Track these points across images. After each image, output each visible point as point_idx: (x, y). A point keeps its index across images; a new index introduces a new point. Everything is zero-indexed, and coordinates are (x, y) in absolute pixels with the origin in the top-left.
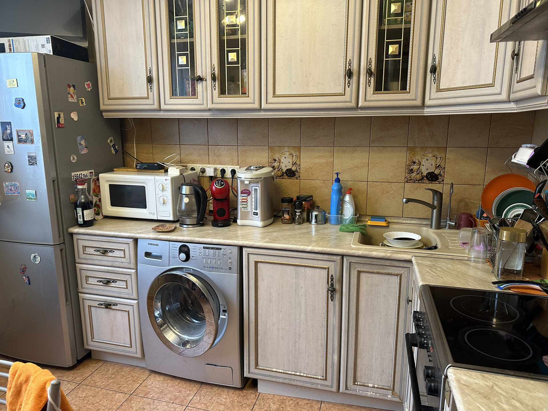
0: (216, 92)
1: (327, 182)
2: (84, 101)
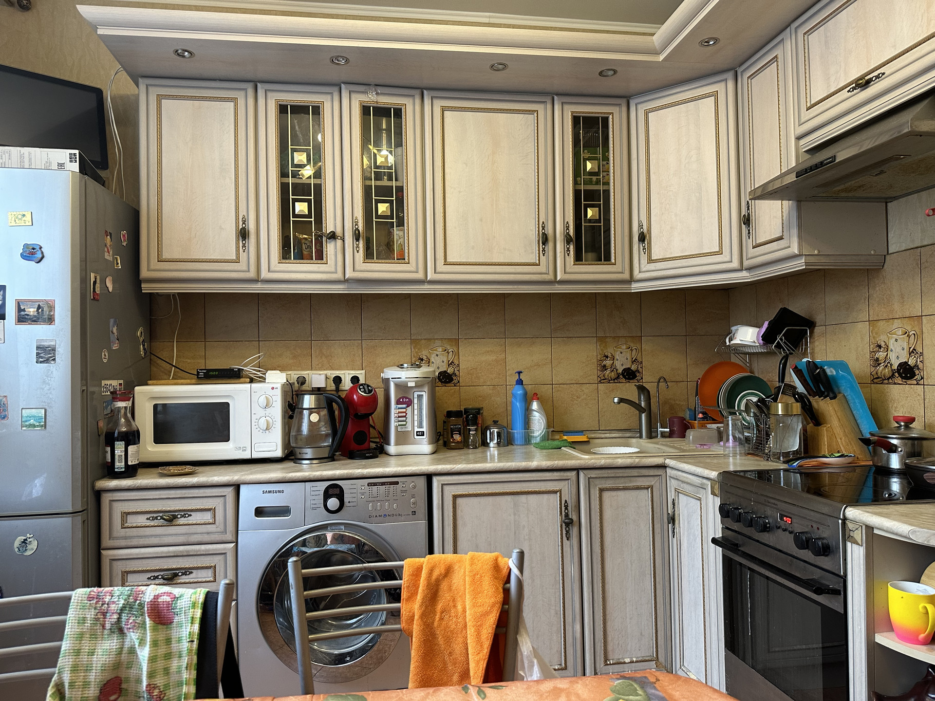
0: (360, 255)
1: (498, 388)
2: (119, 261)
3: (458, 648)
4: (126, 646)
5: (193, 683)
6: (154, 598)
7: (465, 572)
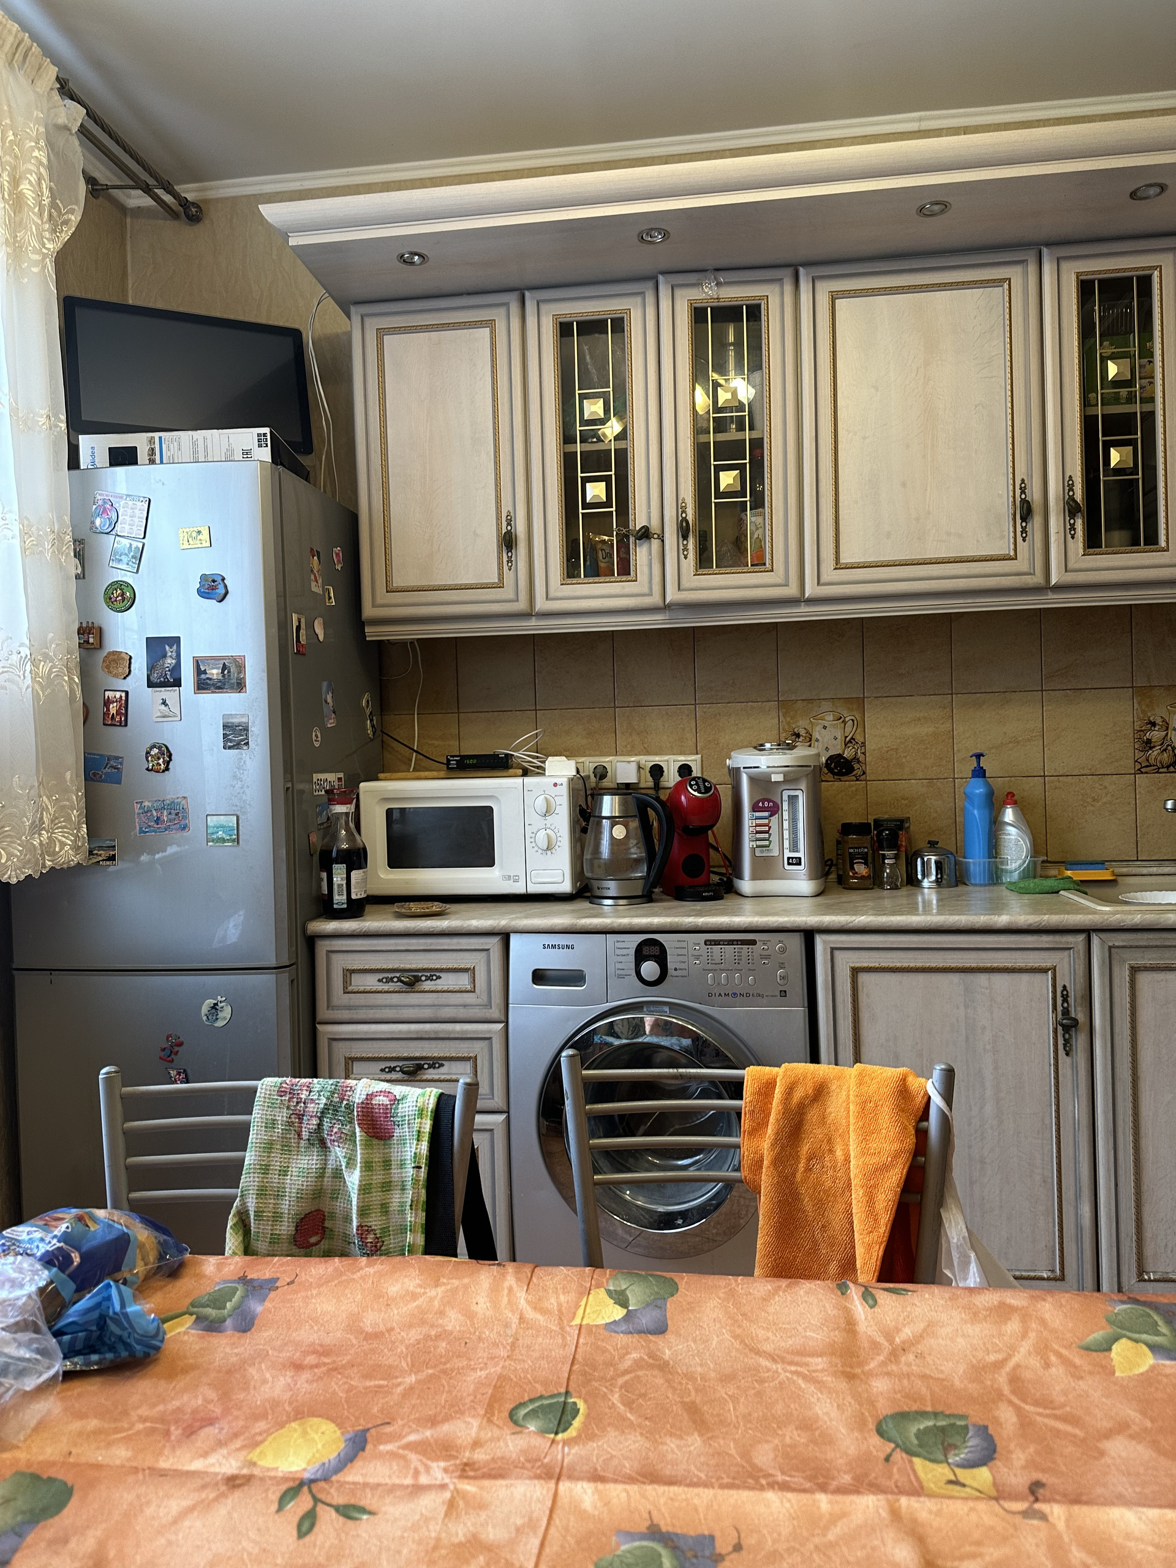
0: (690, 563)
1: (939, 784)
2: (332, 595)
3: (837, 1221)
4: (330, 1166)
5: (420, 1230)
6: (367, 1099)
7: (848, 1096)
